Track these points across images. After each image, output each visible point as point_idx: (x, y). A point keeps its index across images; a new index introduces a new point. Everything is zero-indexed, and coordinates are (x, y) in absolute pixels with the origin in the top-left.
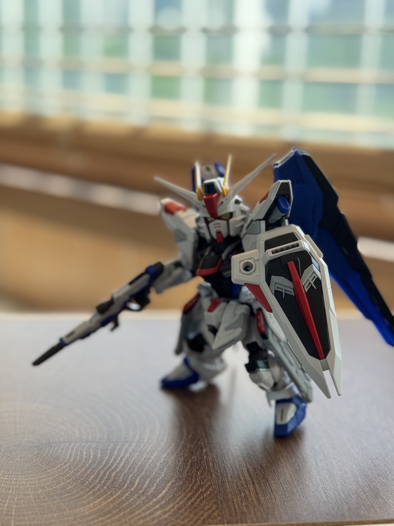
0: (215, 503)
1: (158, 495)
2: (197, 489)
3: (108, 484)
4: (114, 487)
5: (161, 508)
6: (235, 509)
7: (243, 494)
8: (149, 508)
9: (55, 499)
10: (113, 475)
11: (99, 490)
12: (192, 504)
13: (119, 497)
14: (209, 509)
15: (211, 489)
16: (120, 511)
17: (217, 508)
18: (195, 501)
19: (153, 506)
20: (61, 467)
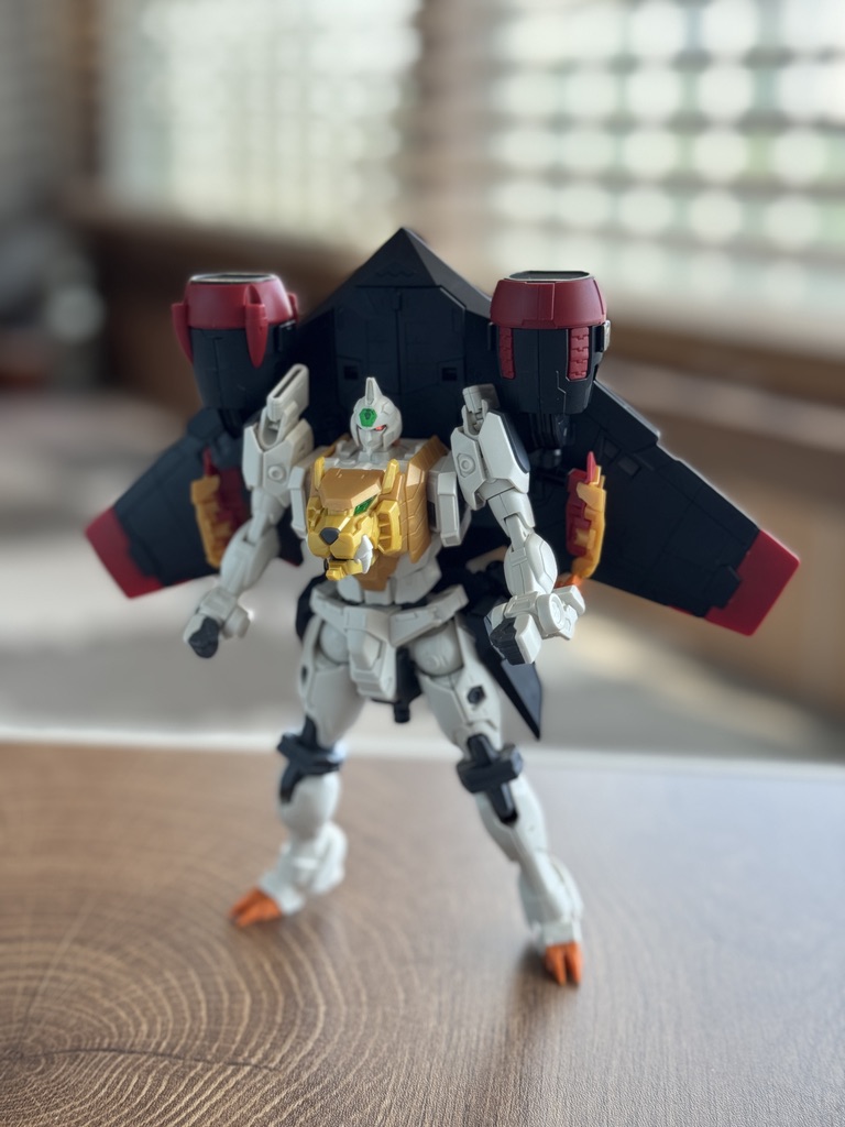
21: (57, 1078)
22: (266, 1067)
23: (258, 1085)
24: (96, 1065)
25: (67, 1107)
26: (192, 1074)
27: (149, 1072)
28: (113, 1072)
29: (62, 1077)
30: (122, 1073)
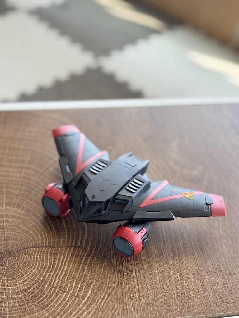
0: (116, 303)
1: (85, 297)
2: (107, 291)
3: (58, 287)
4: (61, 290)
5: (87, 308)
6: (127, 309)
7: (131, 295)
8: (80, 309)
9: (29, 302)
10: (60, 280)
11: (53, 293)
12: (104, 304)
13: (64, 299)
14: (112, 310)
15: (114, 291)
16: (65, 313)
17: (117, 309)
18: (105, 302)
19: (83, 307)
20: (32, 271)
21: (23, 260)
22: (77, 246)
23: (78, 254)
24: (32, 253)
25: (30, 271)
26: (59, 253)
27: (47, 254)
28: (37, 255)
29: (24, 260)
30: (40, 255)
